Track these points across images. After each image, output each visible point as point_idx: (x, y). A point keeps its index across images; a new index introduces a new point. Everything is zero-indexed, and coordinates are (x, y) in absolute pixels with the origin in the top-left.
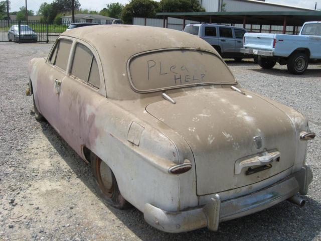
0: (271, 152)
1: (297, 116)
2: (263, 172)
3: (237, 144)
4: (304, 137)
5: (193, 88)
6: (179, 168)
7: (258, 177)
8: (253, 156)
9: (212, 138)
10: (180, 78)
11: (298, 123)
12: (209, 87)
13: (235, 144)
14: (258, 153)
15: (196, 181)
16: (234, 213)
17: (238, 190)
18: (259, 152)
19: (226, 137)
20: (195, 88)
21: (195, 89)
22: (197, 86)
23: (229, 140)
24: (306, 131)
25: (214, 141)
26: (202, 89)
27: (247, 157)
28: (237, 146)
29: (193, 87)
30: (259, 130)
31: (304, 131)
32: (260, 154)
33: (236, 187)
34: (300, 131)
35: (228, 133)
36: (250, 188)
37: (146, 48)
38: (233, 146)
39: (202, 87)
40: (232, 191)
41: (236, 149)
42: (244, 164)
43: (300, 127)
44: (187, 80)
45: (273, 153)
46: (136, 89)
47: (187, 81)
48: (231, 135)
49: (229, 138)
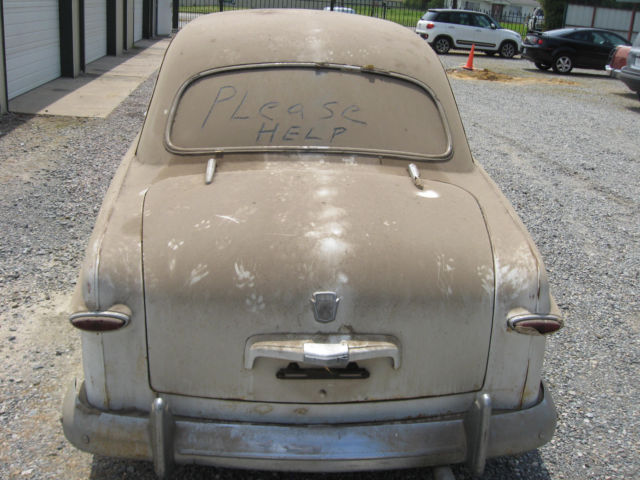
0: (358, 339)
1: (522, 266)
2: (342, 383)
3: (261, 299)
4: (515, 324)
5: (293, 156)
6: (86, 318)
7: (324, 392)
8: (299, 336)
9: (200, 273)
10: (274, 131)
11: (514, 283)
12: (340, 157)
13: (254, 297)
14: (320, 333)
15: (148, 358)
16: (225, 453)
17: (264, 408)
18: (323, 330)
19: (237, 276)
20: (300, 156)
21: (298, 160)
22: (307, 152)
23: (241, 286)
24: (530, 310)
25: (203, 279)
26: (318, 160)
27: (283, 336)
28: (259, 304)
29: (296, 153)
30: (343, 279)
31: (525, 308)
32: (322, 337)
33: (251, 398)
34: (514, 306)
35: (246, 269)
36: (300, 411)
37: (233, 59)
38: (248, 301)
39: (318, 156)
40: (242, 403)
41: (254, 310)
42: (259, 350)
43: (515, 295)
44: (288, 136)
45: (367, 344)
46: (170, 144)
47: (288, 139)
48: (252, 273)
49: (245, 280)
